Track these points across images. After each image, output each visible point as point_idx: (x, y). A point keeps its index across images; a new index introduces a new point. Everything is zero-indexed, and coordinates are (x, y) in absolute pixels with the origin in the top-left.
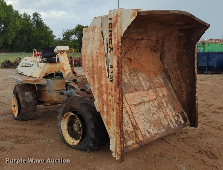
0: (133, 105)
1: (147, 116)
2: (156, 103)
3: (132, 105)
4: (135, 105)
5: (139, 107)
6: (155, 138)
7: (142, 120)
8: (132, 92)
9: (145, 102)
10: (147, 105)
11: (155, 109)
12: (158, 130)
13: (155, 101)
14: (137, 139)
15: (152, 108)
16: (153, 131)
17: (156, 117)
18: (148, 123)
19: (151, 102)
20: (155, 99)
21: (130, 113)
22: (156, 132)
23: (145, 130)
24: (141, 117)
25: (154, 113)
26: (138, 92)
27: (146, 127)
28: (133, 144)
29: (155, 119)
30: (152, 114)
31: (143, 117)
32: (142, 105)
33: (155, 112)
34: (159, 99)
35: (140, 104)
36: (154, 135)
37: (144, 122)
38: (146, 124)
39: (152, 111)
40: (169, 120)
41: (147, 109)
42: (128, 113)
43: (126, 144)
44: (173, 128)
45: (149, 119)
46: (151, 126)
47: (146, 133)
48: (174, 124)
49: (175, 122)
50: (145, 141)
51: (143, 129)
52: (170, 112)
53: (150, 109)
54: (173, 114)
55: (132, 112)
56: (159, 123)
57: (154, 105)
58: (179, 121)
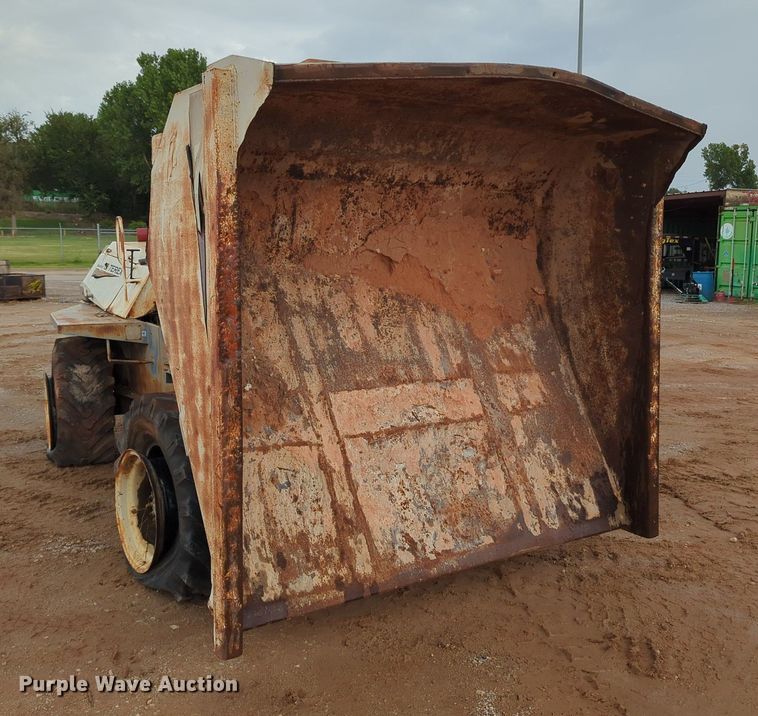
0: (361, 435)
1: (423, 482)
2: (477, 432)
3: (354, 436)
4: (368, 436)
5: (388, 443)
6: (434, 571)
7: (398, 495)
8: (369, 386)
9: (420, 428)
10: (430, 440)
11: (470, 453)
12: (460, 540)
13: (473, 424)
14: (344, 572)
15: (453, 450)
16: (437, 540)
17: (465, 487)
18: (421, 507)
19: (452, 429)
20: (476, 418)
21: (337, 464)
22: (451, 546)
23: (399, 536)
24: (395, 483)
25: (460, 471)
26: (400, 387)
27: (408, 523)
28: (317, 590)
29: (460, 496)
30: (449, 476)
31: (402, 483)
32: (409, 436)
33: (468, 467)
34: (496, 416)
35: (395, 432)
36: (433, 557)
37: (405, 503)
38: (408, 514)
39: (452, 462)
40: (524, 500)
41: (430, 453)
42: (324, 466)
43: (285, 587)
44: (535, 534)
45: (432, 493)
46: (430, 522)
47: (397, 547)
48: (544, 519)
49: (553, 511)
50: (380, 579)
51: (388, 532)
52: (540, 469)
53: (442, 455)
54: (554, 480)
55: (347, 465)
56: (474, 511)
57: (466, 440)
58: (578, 506)
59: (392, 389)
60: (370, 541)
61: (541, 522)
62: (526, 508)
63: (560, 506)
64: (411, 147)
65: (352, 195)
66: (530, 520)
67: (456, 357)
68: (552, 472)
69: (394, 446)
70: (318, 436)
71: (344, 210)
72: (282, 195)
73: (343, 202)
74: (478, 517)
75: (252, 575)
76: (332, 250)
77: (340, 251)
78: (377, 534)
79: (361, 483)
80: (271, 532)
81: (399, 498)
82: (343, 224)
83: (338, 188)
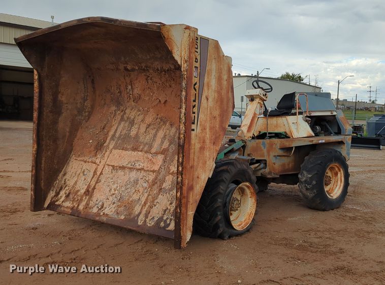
0: (111, 165)
1: (123, 189)
2: (151, 177)
3: (109, 165)
4: (113, 166)
6: (97, 218)
8: (126, 149)
9: (131, 169)
10: (134, 175)
11: (145, 185)
12: (116, 213)
13: (151, 173)
14: (76, 206)
15: (140, 182)
17: (135, 197)
18: (116, 197)
20: (153, 171)
21: (98, 173)
24: (115, 186)
25: (139, 191)
26: (136, 152)
27: (108, 201)
28: (67, 207)
29: (131, 199)
30: (134, 190)
31: (117, 187)
34: (163, 172)
35: (123, 168)
36: (102, 214)
37: (113, 194)
38: (111, 198)
39: (138, 186)
40: (146, 209)
41: (132, 180)
42: (95, 172)
43: (62, 203)
44: (139, 224)
45: (123, 194)
46: (114, 203)
47: (96, 206)
48: (148, 220)
49: (156, 219)
50: (82, 213)
51: (98, 201)
52: (166, 200)
53: (136, 182)
54: (169, 208)
55: (101, 173)
56: (129, 206)
57: (147, 179)
58: (168, 222)
59: (133, 152)
60: (89, 200)
61: (145, 221)
62: (144, 212)
63: (161, 219)
64: (153, 55)
65: (149, 77)
66: (142, 217)
68: (171, 204)
69: (120, 173)
70: (100, 162)
71: (148, 82)
72: (127, 78)
73: (147, 79)
74: (129, 209)
75: (59, 196)
76: (147, 99)
77: (149, 99)
78: (94, 199)
79: (103, 181)
80: (73, 187)
81: (113, 191)
82: (149, 88)
83: (143, 74)
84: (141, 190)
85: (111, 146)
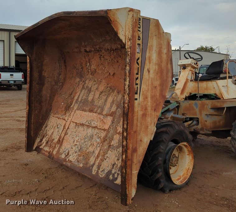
0: (75, 122)
1: (83, 142)
2: (103, 134)
3: (73, 122)
4: (76, 123)
5: (80, 127)
6: (64, 163)
7: (75, 142)
8: (85, 111)
9: (88, 126)
10: (90, 131)
11: (98, 140)
12: (77, 161)
13: (103, 131)
14: (52, 151)
15: (95, 137)
16: (73, 158)
17: (91, 149)
18: (78, 148)
19: (96, 131)
20: (104, 130)
21: (66, 127)
22: (73, 161)
23: (67, 151)
24: (77, 139)
25: (93, 144)
26: (92, 113)
27: (72, 150)
28: (46, 151)
29: (88, 151)
30: (90, 144)
31: (78, 140)
34: (112, 132)
35: (82, 125)
36: (67, 160)
37: (76, 145)
38: (74, 148)
39: (93, 140)
40: (98, 161)
41: (89, 135)
42: (64, 127)
43: (44, 147)
44: (93, 173)
45: (82, 145)
46: (76, 152)
47: (64, 153)
48: (100, 171)
49: (106, 171)
50: (55, 157)
51: (66, 149)
52: (114, 156)
53: (92, 137)
54: (116, 163)
55: (68, 128)
56: (86, 156)
57: (100, 136)
58: (116, 176)
59: (90, 113)
60: (60, 148)
61: (98, 172)
62: (97, 164)
63: (110, 172)
64: (104, 38)
65: (102, 55)
66: (95, 168)
67: (114, 109)
68: (118, 160)
69: (81, 128)
70: (68, 119)
71: (101, 60)
72: (86, 57)
73: (100, 58)
74: (86, 159)
75: (42, 142)
76: (100, 72)
78: (63, 147)
79: (69, 134)
80: (51, 136)
81: (75, 143)
82: (102, 64)
83: (97, 54)
84: (95, 145)
85: (75, 108)
